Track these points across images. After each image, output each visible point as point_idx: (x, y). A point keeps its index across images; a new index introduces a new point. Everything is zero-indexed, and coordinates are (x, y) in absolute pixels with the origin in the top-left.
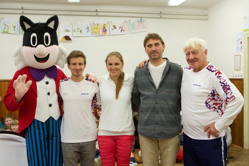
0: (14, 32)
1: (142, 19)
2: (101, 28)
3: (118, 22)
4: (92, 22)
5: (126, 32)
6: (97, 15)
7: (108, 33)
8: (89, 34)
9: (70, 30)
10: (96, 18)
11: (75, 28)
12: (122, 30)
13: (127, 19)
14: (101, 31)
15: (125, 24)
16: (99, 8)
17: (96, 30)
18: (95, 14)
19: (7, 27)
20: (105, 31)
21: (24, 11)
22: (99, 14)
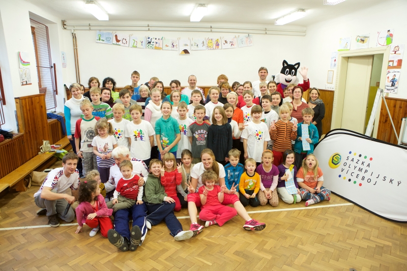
0: (141, 47)
1: (250, 35)
2: (214, 43)
3: (229, 37)
4: (207, 38)
5: (235, 46)
6: (211, 31)
7: (220, 47)
8: (204, 48)
9: (189, 44)
10: (211, 33)
11: (193, 43)
12: (232, 45)
13: (237, 35)
14: (215, 45)
15: (235, 39)
16: (213, 25)
17: (210, 45)
18: (210, 30)
19: (136, 42)
20: (218, 45)
21: (150, 28)
22: (213, 30)
